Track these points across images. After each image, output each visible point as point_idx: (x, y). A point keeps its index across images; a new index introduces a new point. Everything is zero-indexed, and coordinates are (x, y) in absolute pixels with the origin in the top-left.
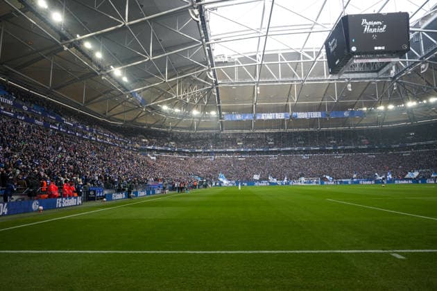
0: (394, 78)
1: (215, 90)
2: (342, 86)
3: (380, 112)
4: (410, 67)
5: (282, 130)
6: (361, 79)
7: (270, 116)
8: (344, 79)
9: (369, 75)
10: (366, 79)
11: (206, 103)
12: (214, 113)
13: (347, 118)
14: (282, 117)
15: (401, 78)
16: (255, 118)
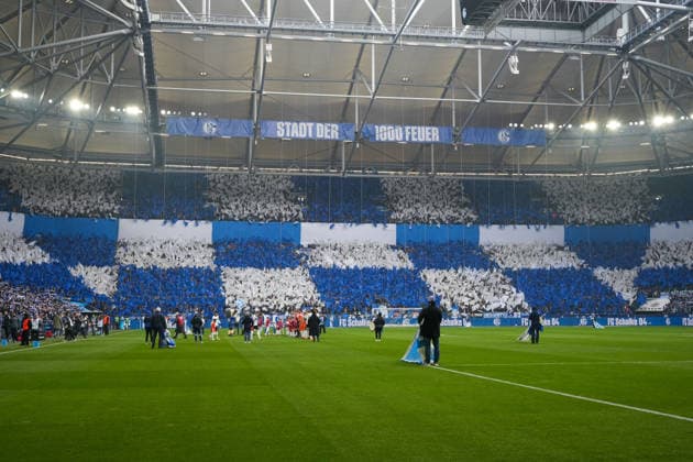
0: (626, 48)
1: (140, 41)
2: (496, 60)
3: (587, 137)
4: (663, 23)
5: (333, 173)
6: (545, 44)
7: (299, 130)
8: (501, 42)
9: (562, 35)
10: (555, 45)
11: (110, 77)
12: (134, 111)
13: (507, 147)
14: (335, 135)
15: (642, 51)
16: (256, 132)
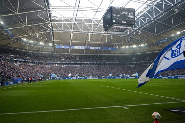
0: (129, 35)
1: (52, 33)
2: (109, 37)
3: (123, 49)
4: (135, 31)
5: (83, 54)
6: (117, 34)
7: (77, 47)
8: (110, 34)
9: (120, 33)
10: (118, 34)
11: (47, 39)
12: (50, 44)
13: (111, 50)
14: (83, 48)
15: (131, 35)
16: (71, 48)
